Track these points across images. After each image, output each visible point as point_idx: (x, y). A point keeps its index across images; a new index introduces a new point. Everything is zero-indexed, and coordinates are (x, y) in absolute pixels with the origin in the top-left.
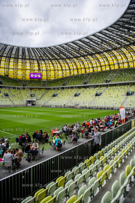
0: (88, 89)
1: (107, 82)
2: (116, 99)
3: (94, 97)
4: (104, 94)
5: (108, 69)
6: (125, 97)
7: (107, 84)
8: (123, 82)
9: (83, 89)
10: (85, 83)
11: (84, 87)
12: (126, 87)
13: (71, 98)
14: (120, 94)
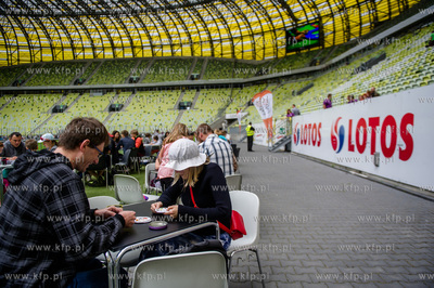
0: (86, 96)
1: (131, 81)
2: (159, 116)
3: (107, 114)
4: (129, 107)
5: (129, 54)
6: (177, 112)
7: (133, 85)
8: (167, 83)
9: (74, 96)
10: (76, 83)
11: (75, 91)
12: (174, 93)
13: (44, 117)
14: (164, 107)
